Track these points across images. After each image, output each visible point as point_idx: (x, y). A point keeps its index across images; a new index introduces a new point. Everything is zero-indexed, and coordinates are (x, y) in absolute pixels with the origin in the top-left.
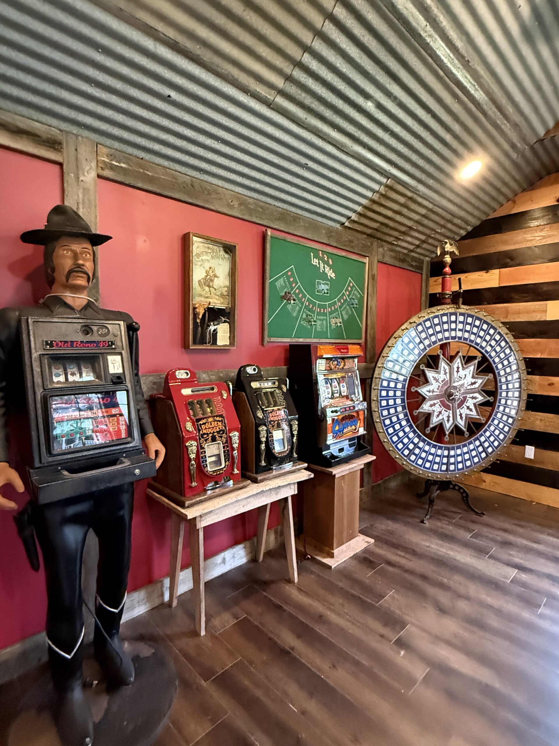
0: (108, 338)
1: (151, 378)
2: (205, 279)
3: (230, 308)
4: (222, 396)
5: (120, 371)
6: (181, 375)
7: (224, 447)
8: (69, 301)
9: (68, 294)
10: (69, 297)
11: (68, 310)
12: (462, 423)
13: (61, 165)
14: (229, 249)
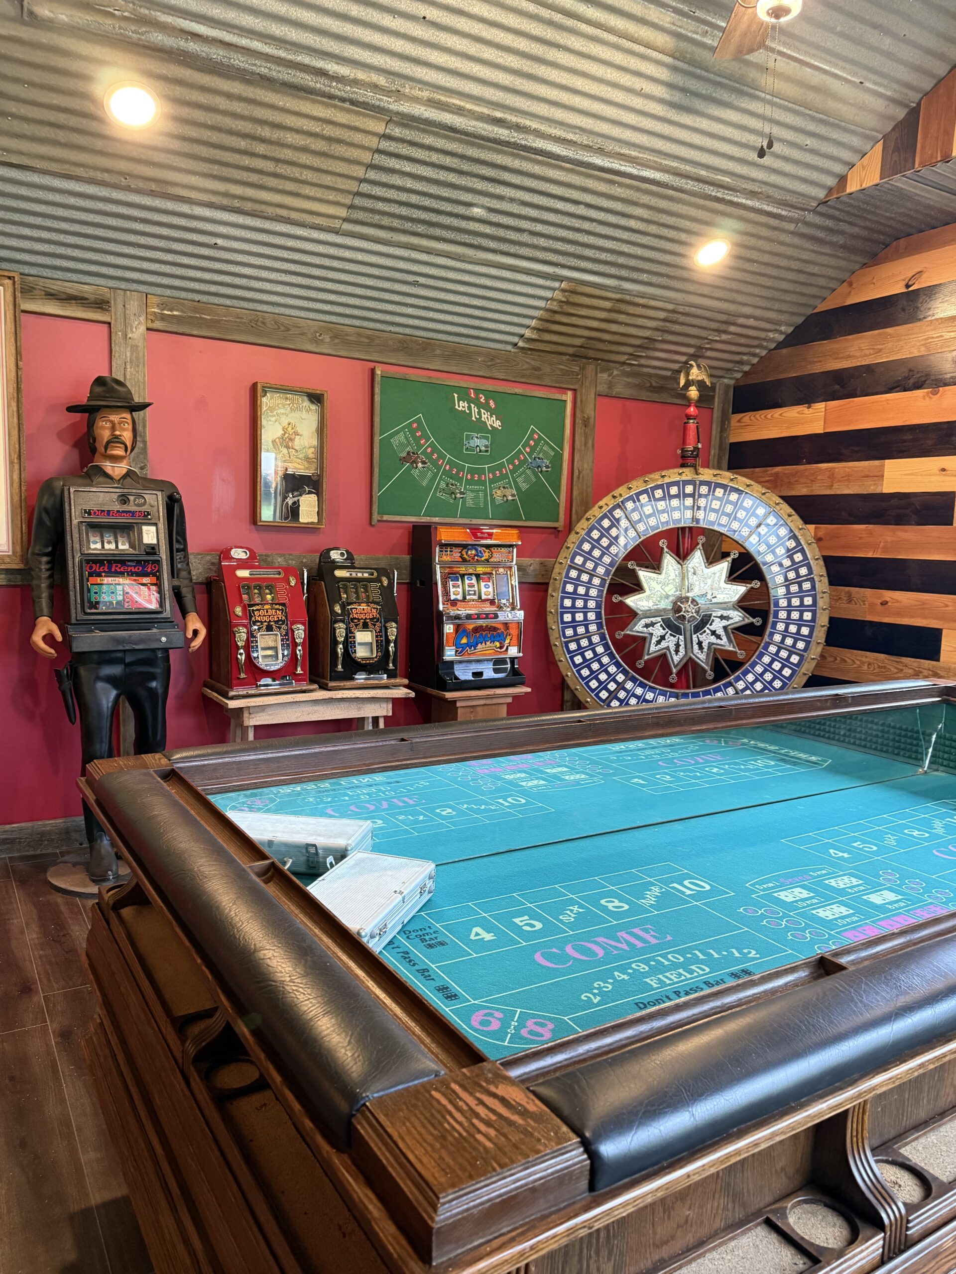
0: (145, 508)
1: (209, 558)
2: (282, 438)
3: (318, 475)
4: (289, 582)
5: (155, 541)
6: (238, 554)
7: (282, 640)
8: (109, 470)
9: (108, 464)
10: (108, 466)
11: (108, 480)
12: (701, 657)
13: (109, 324)
14: (316, 398)
